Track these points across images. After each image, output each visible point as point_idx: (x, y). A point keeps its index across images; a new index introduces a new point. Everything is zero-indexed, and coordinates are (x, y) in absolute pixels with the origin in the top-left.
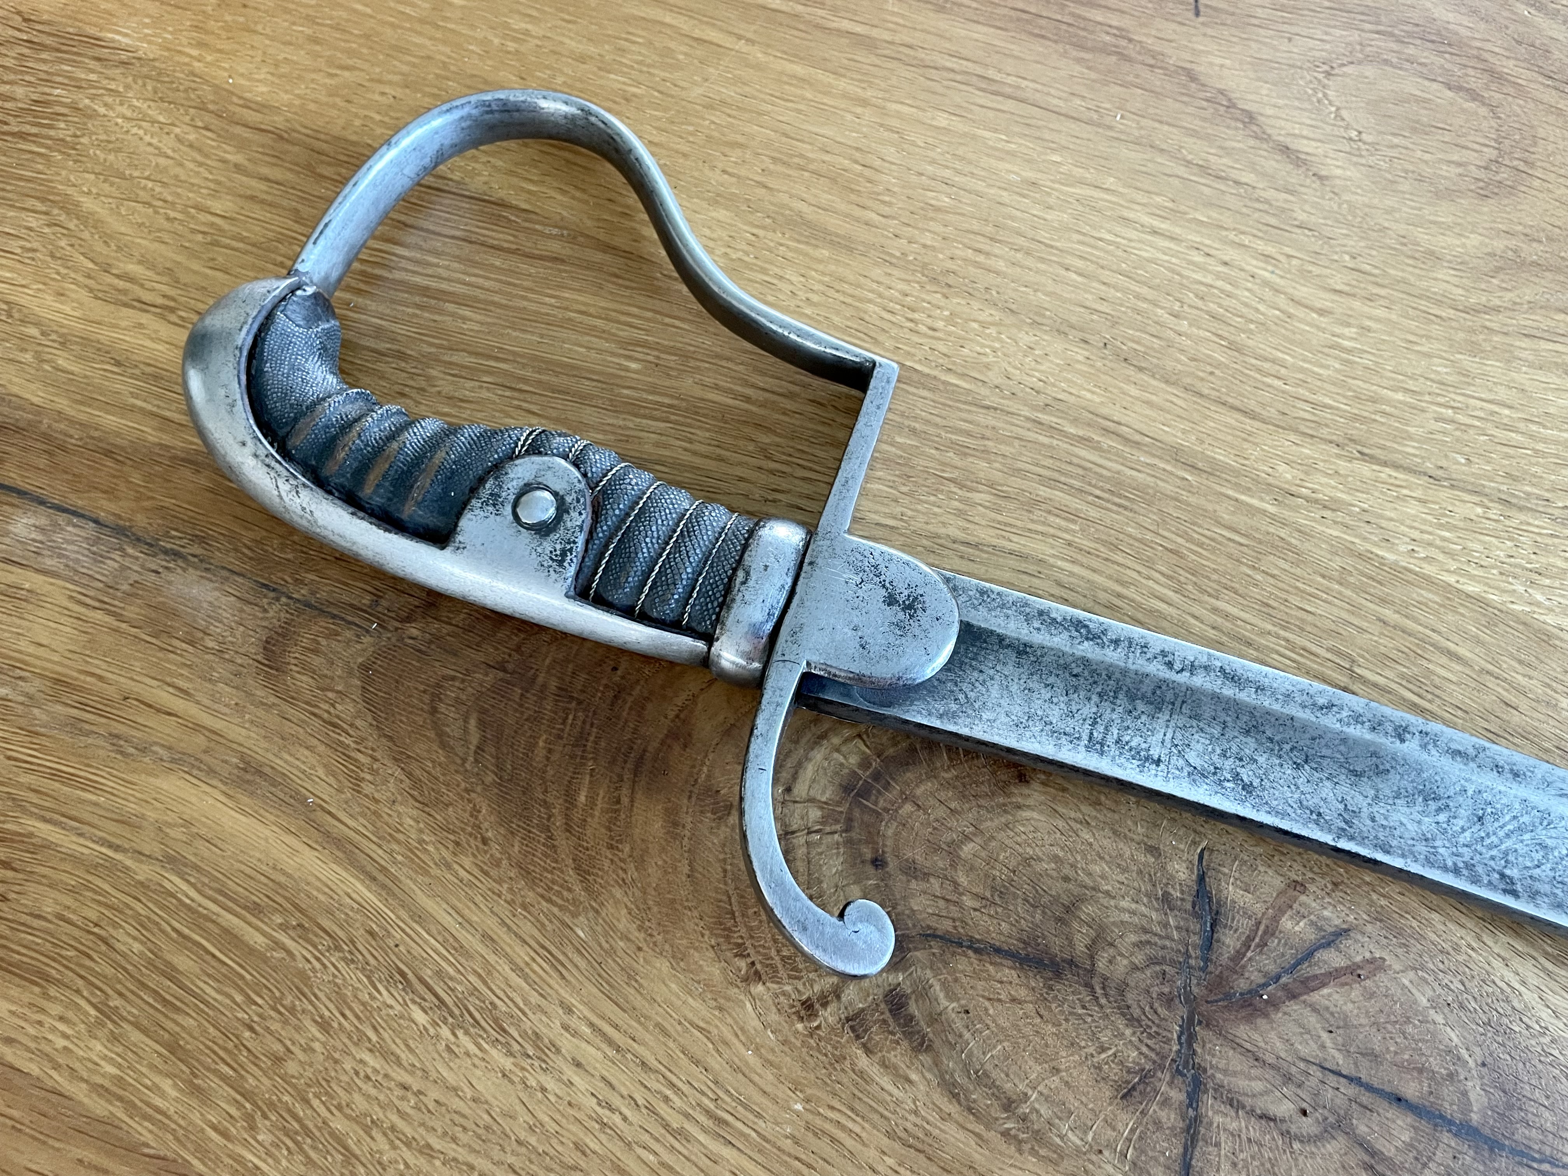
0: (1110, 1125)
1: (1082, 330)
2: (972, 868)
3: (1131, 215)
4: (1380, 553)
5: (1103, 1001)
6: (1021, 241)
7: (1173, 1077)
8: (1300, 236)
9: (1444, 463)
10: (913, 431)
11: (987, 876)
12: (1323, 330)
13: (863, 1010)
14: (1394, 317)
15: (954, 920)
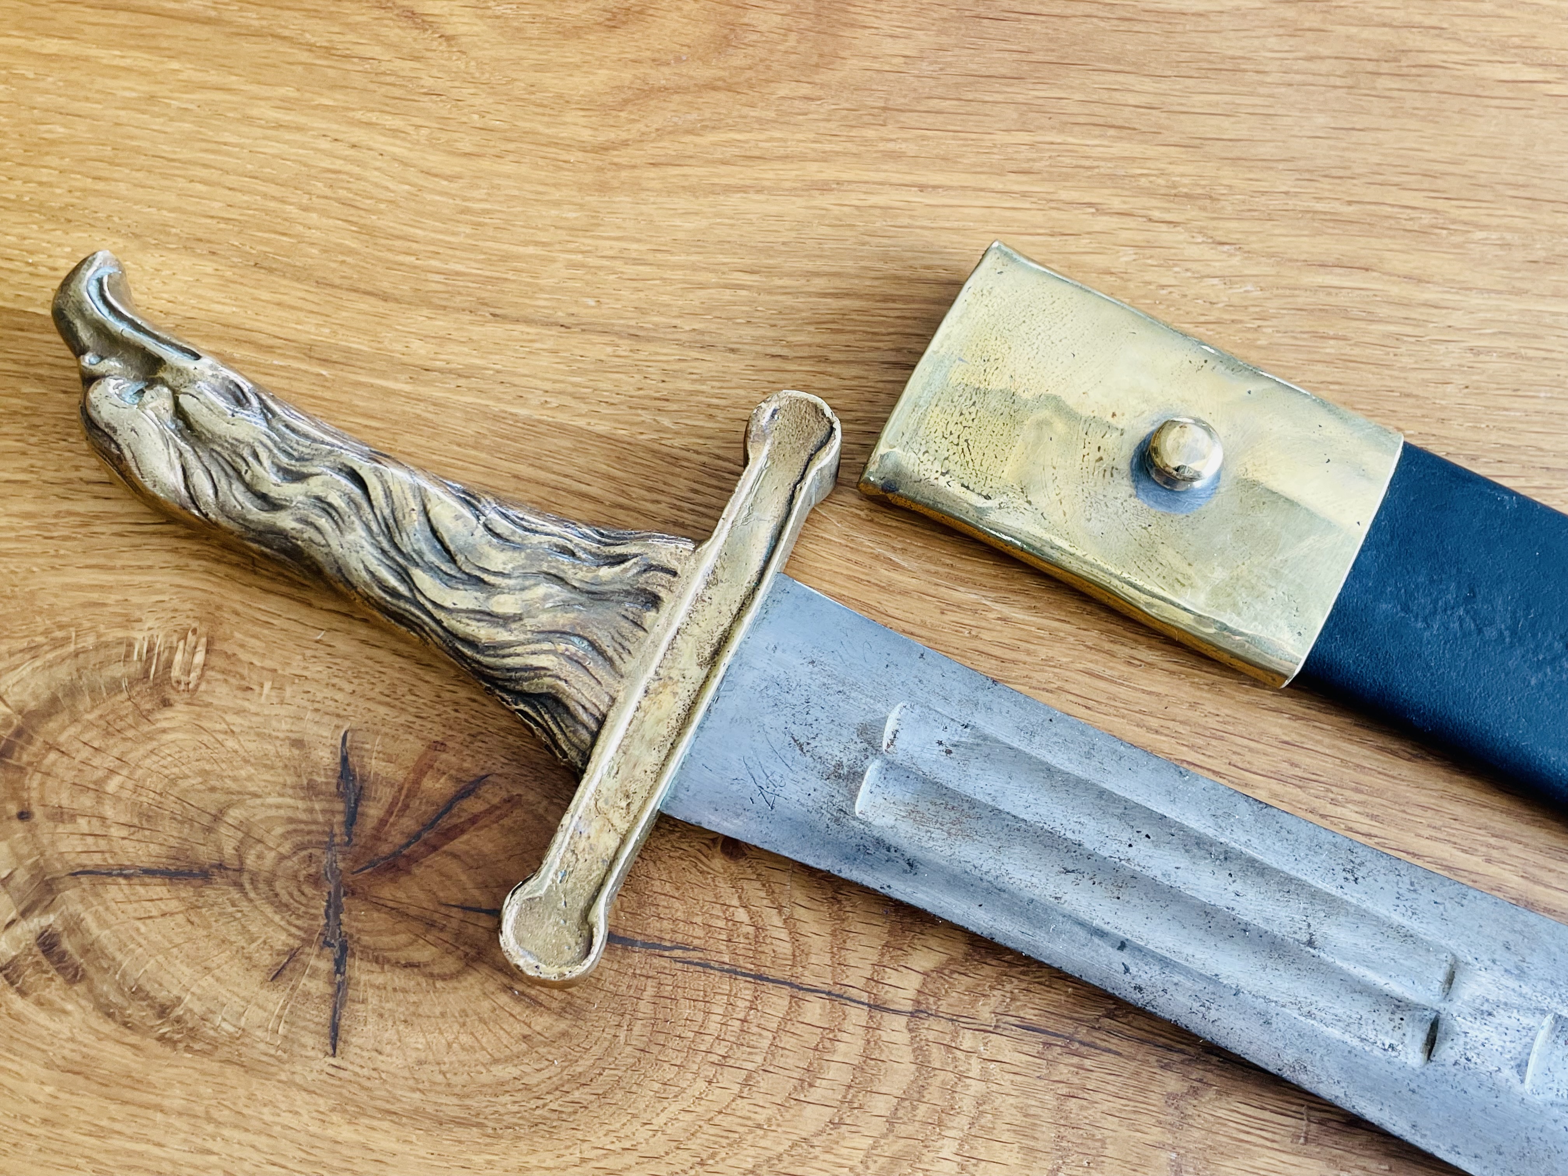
0: (260, 1007)
1: (209, 241)
2: (119, 799)
3: (255, 112)
4: (514, 410)
5: (252, 895)
6: (141, 160)
7: (322, 948)
8: (427, 103)
9: (574, 310)
10: (40, 379)
11: (134, 804)
12: (453, 197)
13: (15, 957)
14: (524, 170)
15: (102, 852)
